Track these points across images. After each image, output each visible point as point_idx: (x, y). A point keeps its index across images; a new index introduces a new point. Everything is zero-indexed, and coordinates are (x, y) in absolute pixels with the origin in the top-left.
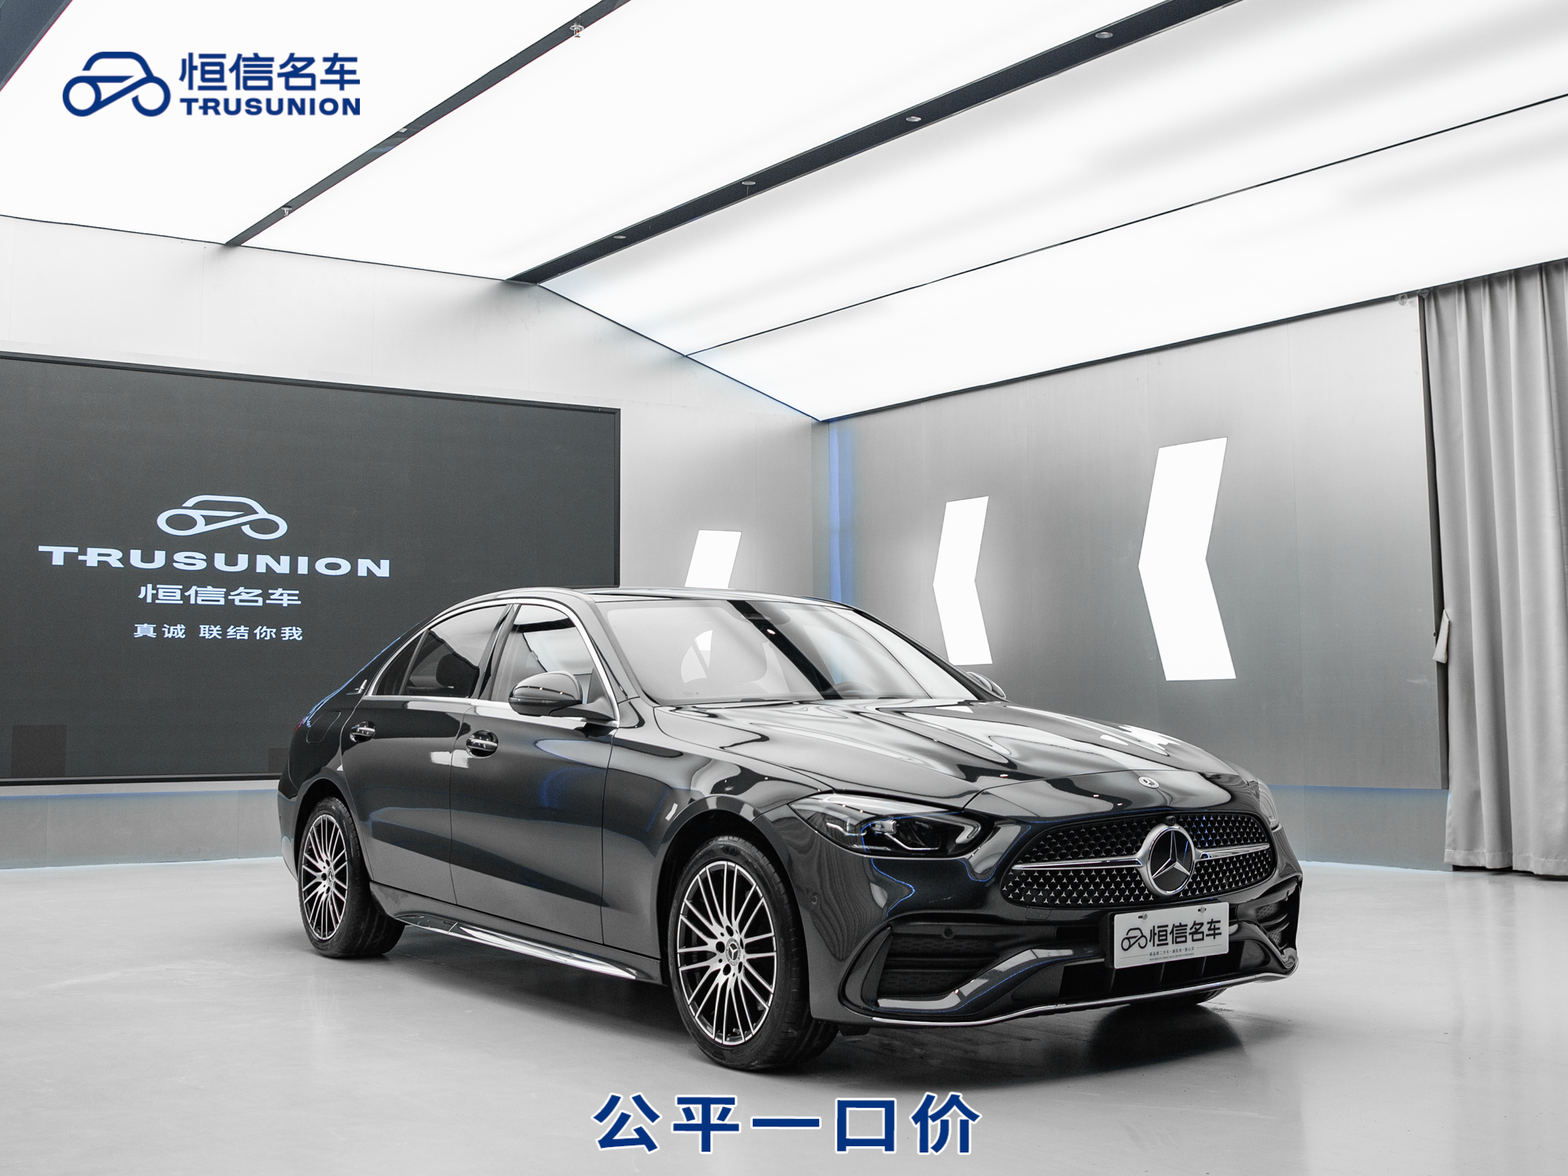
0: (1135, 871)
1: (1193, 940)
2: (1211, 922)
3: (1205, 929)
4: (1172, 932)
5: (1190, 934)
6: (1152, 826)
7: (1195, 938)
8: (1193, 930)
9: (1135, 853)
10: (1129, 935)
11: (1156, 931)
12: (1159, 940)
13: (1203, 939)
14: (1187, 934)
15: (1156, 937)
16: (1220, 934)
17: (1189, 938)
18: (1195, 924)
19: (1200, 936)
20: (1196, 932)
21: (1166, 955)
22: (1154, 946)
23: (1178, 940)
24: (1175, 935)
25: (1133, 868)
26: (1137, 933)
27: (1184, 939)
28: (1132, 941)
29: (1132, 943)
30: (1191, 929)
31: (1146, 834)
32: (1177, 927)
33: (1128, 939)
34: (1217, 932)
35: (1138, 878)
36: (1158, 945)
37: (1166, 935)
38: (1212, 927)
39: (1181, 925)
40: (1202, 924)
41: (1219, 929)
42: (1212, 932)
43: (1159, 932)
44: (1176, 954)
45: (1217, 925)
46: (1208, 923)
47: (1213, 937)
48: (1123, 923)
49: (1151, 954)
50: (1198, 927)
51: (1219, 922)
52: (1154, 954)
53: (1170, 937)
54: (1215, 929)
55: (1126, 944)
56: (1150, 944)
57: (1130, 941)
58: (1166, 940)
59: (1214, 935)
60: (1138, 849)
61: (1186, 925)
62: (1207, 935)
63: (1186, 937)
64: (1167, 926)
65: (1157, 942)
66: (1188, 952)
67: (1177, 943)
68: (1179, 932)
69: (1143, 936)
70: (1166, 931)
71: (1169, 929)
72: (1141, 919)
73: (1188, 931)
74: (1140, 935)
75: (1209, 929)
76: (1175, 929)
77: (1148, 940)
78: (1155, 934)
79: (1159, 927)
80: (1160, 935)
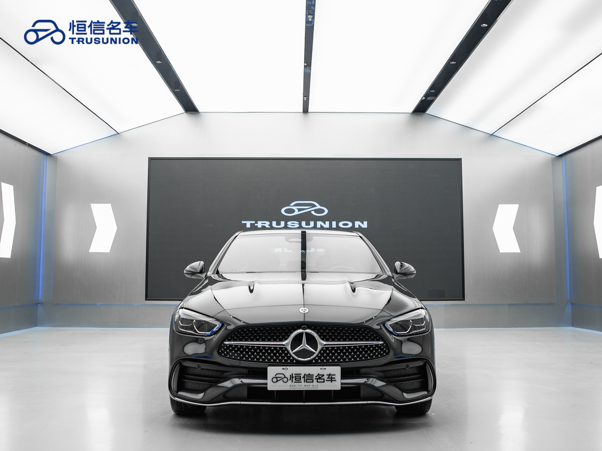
0: (284, 349)
1: (317, 382)
2: (330, 375)
3: (325, 377)
4: (304, 377)
5: (315, 379)
6: (295, 330)
7: (318, 381)
8: (318, 377)
9: (284, 341)
10: (277, 376)
11: (294, 376)
12: (296, 380)
13: (324, 382)
14: (314, 379)
15: (294, 379)
16: (335, 380)
17: (315, 381)
18: (318, 374)
19: (323, 381)
20: (320, 378)
21: (300, 387)
22: (292, 382)
23: (308, 381)
24: (306, 379)
25: (283, 347)
26: (283, 376)
27: (312, 381)
28: (278, 379)
29: (278, 380)
30: (316, 377)
31: (291, 333)
32: (306, 375)
33: (276, 378)
34: (333, 379)
35: (286, 352)
36: (295, 382)
37: (300, 378)
38: (330, 377)
39: (309, 374)
40: (323, 375)
41: (335, 378)
42: (330, 379)
43: (295, 376)
44: (306, 387)
45: (333, 377)
46: (327, 375)
47: (330, 381)
48: (272, 371)
49: (290, 386)
50: (320, 376)
51: (335, 375)
52: (293, 386)
53: (302, 380)
54: (331, 378)
55: (275, 380)
56: (290, 382)
57: (277, 379)
58: (300, 380)
59: (331, 381)
60: (286, 339)
61: (313, 375)
62: (326, 381)
63: (313, 380)
64: (301, 374)
65: (293, 381)
66: (314, 387)
67: (307, 382)
68: (309, 378)
69: (285, 377)
70: (300, 376)
71: (302, 376)
72: (283, 370)
73: (314, 377)
74: (284, 377)
75: (328, 378)
76: (306, 376)
77: (289, 379)
78: (293, 377)
79: (295, 374)
80: (297, 378)
